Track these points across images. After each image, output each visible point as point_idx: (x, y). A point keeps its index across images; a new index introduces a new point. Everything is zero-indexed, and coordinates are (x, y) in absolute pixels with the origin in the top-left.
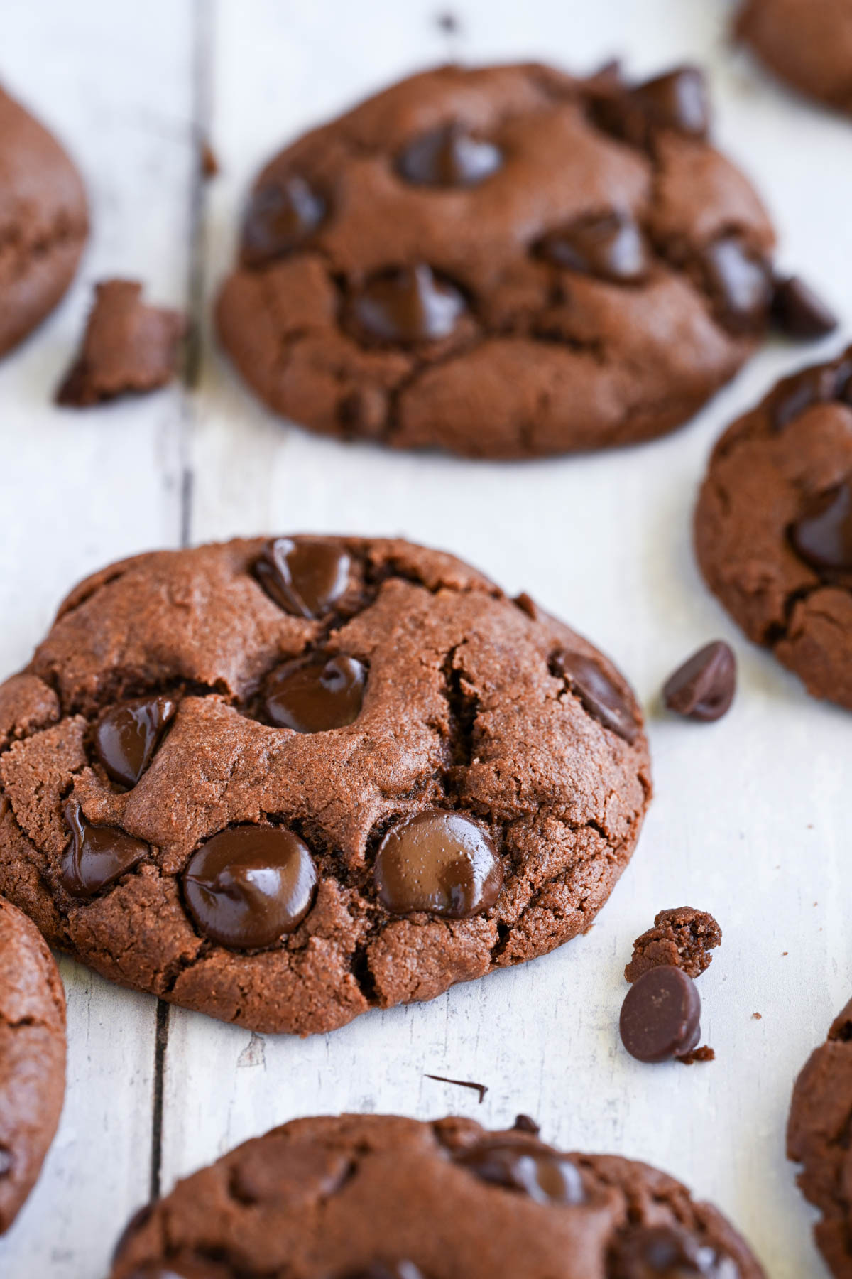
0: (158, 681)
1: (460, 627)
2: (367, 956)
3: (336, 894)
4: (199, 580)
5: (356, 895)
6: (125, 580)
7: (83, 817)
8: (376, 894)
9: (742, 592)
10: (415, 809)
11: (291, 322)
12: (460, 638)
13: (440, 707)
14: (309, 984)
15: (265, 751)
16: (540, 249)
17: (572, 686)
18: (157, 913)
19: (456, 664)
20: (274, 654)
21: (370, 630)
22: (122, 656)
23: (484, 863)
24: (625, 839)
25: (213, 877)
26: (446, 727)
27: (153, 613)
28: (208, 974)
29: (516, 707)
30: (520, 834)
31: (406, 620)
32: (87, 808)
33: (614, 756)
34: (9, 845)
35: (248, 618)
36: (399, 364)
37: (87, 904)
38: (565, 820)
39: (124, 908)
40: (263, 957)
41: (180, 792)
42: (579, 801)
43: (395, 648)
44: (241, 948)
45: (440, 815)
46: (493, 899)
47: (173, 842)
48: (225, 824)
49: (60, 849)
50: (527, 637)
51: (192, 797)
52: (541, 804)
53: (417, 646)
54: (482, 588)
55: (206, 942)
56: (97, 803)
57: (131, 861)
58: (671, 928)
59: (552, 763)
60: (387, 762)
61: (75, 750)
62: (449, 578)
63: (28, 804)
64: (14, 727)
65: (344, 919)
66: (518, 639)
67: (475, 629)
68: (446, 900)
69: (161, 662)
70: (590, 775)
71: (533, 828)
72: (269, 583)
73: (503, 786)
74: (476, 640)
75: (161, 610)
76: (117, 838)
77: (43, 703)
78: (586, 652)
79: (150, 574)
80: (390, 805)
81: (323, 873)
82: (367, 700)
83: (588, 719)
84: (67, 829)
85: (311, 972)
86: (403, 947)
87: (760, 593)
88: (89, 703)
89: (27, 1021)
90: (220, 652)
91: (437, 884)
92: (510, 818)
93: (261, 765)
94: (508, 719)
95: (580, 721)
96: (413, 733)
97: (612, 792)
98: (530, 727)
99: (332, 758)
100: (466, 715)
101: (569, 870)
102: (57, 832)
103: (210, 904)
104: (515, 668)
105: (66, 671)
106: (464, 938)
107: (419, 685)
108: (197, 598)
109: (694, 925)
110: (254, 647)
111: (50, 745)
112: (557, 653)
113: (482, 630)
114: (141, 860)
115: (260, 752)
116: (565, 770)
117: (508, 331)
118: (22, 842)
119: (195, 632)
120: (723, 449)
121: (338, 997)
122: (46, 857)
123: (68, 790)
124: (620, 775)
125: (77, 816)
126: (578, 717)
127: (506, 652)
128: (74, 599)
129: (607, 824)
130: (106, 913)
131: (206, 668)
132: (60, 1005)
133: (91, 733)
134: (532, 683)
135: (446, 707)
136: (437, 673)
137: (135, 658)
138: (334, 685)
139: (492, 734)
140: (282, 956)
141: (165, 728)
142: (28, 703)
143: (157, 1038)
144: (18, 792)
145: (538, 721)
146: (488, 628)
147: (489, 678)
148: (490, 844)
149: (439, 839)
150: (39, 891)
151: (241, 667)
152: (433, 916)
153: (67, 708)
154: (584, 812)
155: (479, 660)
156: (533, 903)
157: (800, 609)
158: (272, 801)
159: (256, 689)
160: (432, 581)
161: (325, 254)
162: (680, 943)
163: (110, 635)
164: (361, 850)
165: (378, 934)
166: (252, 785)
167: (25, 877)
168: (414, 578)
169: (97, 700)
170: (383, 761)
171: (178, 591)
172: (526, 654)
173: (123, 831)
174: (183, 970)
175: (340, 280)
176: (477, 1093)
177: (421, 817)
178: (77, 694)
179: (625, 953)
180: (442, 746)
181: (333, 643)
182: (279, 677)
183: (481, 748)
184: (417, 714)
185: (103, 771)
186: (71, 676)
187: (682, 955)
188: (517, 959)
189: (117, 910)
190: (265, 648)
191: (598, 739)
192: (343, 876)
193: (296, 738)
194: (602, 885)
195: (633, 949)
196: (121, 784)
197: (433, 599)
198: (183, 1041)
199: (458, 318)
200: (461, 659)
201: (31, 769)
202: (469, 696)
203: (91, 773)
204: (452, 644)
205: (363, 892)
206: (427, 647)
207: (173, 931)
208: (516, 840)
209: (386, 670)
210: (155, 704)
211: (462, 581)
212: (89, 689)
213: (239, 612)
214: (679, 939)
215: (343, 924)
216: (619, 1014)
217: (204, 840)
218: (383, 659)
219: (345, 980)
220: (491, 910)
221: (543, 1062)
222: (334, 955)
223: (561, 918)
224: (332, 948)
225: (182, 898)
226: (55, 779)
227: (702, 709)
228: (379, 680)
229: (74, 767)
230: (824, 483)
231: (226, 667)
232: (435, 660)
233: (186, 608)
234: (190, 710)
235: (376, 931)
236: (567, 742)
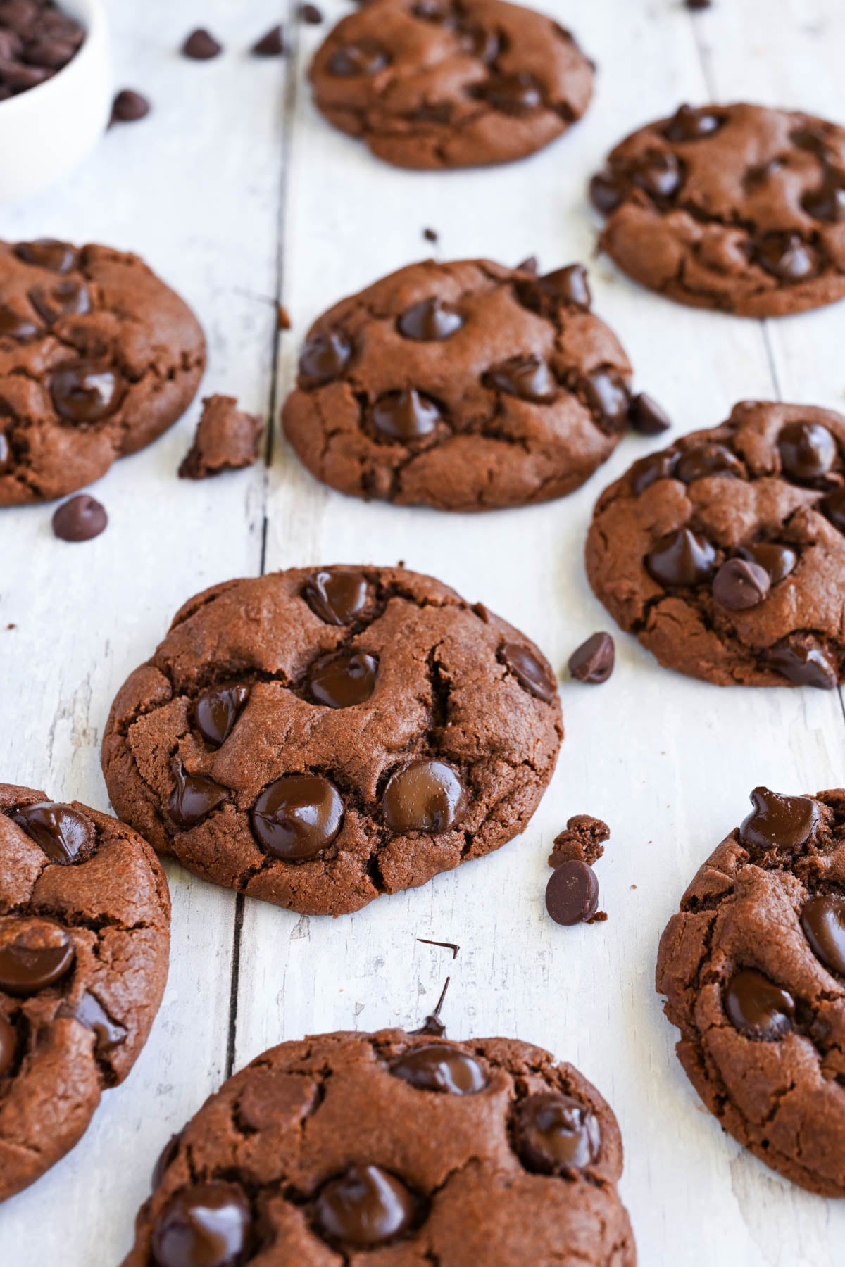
0: (238, 670)
1: (439, 632)
2: (378, 861)
3: (356, 821)
4: (266, 601)
5: (370, 820)
6: (217, 601)
7: (184, 770)
8: (383, 819)
9: (617, 599)
10: (410, 759)
11: (330, 426)
12: (438, 640)
13: (426, 687)
14: (338, 883)
15: (308, 723)
16: (487, 379)
17: (512, 670)
18: (234, 838)
19: (436, 658)
20: (317, 650)
21: (379, 635)
22: (214, 655)
23: (455, 794)
24: (547, 770)
25: (272, 813)
26: (430, 701)
27: (235, 626)
28: (269, 879)
29: (475, 686)
30: (480, 772)
31: (404, 628)
32: (188, 764)
33: (540, 715)
34: (134, 789)
35: (300, 627)
36: (401, 452)
37: (187, 830)
38: (508, 761)
39: (212, 834)
40: (307, 866)
41: (249, 753)
42: (517, 748)
43: (396, 647)
44: (292, 860)
45: (426, 762)
46: (462, 817)
47: (246, 788)
48: (281, 775)
49: (169, 792)
50: (482, 637)
51: (258, 757)
52: (493, 752)
53: (410, 646)
54: (453, 602)
55: (268, 856)
56: (194, 760)
57: (217, 802)
58: (578, 833)
59: (500, 724)
60: (391, 729)
61: (181, 721)
62: (431, 597)
63: (147, 761)
64: (139, 705)
65: (361, 838)
66: (476, 639)
67: (448, 633)
68: (430, 822)
69: (240, 658)
70: (524, 731)
71: (487, 768)
72: (314, 601)
73: (467, 741)
74: (449, 641)
75: (241, 623)
76: (208, 785)
77: (160, 688)
78: (520, 642)
79: (234, 598)
80: (392, 758)
81: (348, 807)
82: (377, 683)
83: (522, 692)
84: (174, 778)
85: (339, 876)
86: (402, 855)
87: (629, 601)
88: (192, 686)
89: (140, 925)
90: (280, 651)
91: (424, 811)
92: (473, 761)
93: (306, 733)
94: (470, 695)
95: (517, 694)
96: (408, 707)
97: (538, 740)
98: (485, 700)
99: (353, 727)
100: (443, 691)
101: (512, 793)
102: (167, 781)
103: (271, 831)
104: (474, 659)
105: (176, 665)
106: (442, 846)
107: (412, 674)
108: (265, 614)
109: (593, 830)
110: (303, 646)
111: (163, 719)
112: (502, 645)
113: (453, 634)
114: (224, 801)
115: (305, 724)
116: (508, 728)
117: (468, 431)
118: (143, 787)
119: (263, 638)
120: (602, 506)
121: (358, 891)
122: (160, 797)
123: (174, 751)
124: (543, 728)
125: (180, 770)
126: (516, 692)
127: (468, 648)
128: (184, 613)
129: (536, 762)
130: (200, 837)
131: (270, 662)
132: (166, 909)
133: (193, 708)
134: (486, 669)
135: (429, 687)
136: (424, 665)
137: (223, 655)
138: (356, 674)
139: (460, 705)
140: (320, 865)
141: (241, 707)
142: (149, 688)
143: (236, 920)
144: (140, 752)
145: (490, 695)
146: (457, 632)
147: (458, 667)
148: (460, 779)
149: (426, 779)
150: (155, 820)
151: (294, 660)
152: (422, 833)
153: (177, 689)
154: (520, 756)
155: (451, 655)
156: (488, 818)
157: (653, 611)
158: (313, 758)
159: (305, 674)
160: (421, 599)
161: (351, 381)
162: (584, 843)
163: (206, 641)
164: (373, 791)
165: (385, 846)
166: (300, 747)
167: (145, 811)
168: (409, 596)
169: (197, 684)
170: (387, 729)
171: (253, 609)
172: (481, 649)
173: (211, 779)
174: (253, 876)
175: (362, 398)
176: (452, 950)
177: (415, 765)
178: (183, 681)
179: (548, 848)
180: (427, 714)
181: (355, 643)
182: (320, 666)
183: (453, 715)
184: (410, 693)
185: (200, 735)
186: (179, 668)
187: (586, 850)
188: (478, 856)
189: (207, 836)
190: (310, 647)
191: (529, 705)
192: (361, 807)
193: (330, 712)
194: (533, 802)
195: (553, 845)
196: (212, 745)
197: (421, 612)
198: (254, 921)
199: (436, 422)
200: (440, 655)
201: (149, 736)
202: (445, 679)
203: (191, 738)
204: (434, 644)
205: (375, 819)
206: (417, 647)
207: (246, 850)
208: (476, 777)
209: (391, 663)
210: (234, 691)
211: (440, 599)
212: (192, 677)
213: (293, 623)
214: (583, 840)
215: (361, 842)
216: (545, 890)
217: (267, 786)
218: (388, 656)
219: (363, 879)
220: (461, 825)
221: (496, 926)
222: (355, 863)
223: (506, 827)
224: (354, 858)
225: (252, 827)
226: (166, 743)
227: (593, 676)
228: (385, 670)
229: (179, 734)
230: (667, 530)
231: (284, 661)
232: (422, 656)
233: (257, 621)
234: (258, 694)
235: (384, 844)
236: (509, 709)
